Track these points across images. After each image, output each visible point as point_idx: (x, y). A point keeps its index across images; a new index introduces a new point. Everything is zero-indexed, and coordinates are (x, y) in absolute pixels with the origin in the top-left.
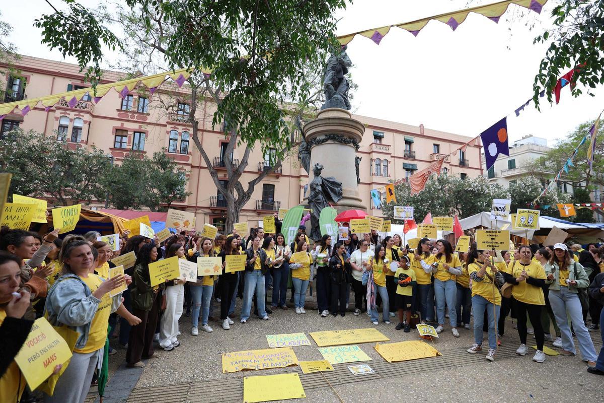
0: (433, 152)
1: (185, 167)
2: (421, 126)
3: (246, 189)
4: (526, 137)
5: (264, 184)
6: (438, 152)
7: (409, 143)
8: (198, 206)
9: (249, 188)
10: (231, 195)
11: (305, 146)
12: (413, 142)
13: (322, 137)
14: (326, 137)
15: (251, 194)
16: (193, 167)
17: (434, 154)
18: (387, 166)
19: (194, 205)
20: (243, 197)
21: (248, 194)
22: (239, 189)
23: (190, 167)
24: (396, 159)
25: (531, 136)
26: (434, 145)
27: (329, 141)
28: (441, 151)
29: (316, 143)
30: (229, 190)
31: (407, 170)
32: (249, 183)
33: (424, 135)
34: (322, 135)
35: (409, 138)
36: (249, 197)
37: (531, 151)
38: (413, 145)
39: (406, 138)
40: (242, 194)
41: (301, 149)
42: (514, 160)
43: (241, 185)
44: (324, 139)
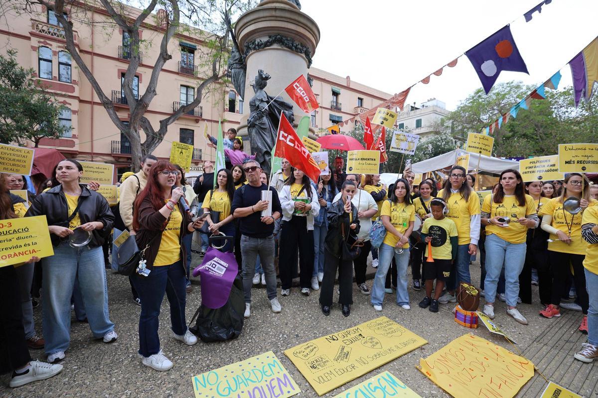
0: (357, 106)
1: (68, 100)
2: (348, 77)
3: (156, 128)
4: (431, 100)
5: (180, 129)
6: (361, 106)
7: (335, 94)
8: (95, 151)
9: (161, 128)
10: (135, 134)
11: (236, 58)
12: (340, 94)
13: (265, 39)
14: (271, 40)
15: (164, 135)
16: (81, 101)
17: (358, 107)
18: (315, 116)
19: (89, 151)
20: (153, 138)
21: (160, 134)
22: (146, 128)
23: (77, 101)
24: (324, 110)
25: (434, 99)
26: (359, 98)
27: (275, 46)
28: (365, 105)
29: (254, 49)
30: (132, 127)
31: (334, 121)
32: (161, 122)
33: (351, 87)
34: (264, 36)
35: (336, 89)
36: (161, 139)
37: (435, 112)
38: (340, 97)
39: (333, 89)
40: (151, 134)
41: (232, 62)
42: (421, 120)
43: (149, 123)
44: (268, 42)
